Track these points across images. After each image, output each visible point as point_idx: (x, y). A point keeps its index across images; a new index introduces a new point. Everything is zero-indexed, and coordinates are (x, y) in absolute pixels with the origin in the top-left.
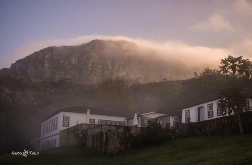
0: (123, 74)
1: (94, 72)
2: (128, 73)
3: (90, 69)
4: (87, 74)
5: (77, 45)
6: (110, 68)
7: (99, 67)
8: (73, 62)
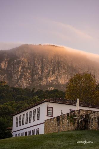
0: (52, 79)
1: (24, 76)
2: (57, 78)
3: (19, 73)
4: (16, 78)
5: (7, 50)
6: (40, 73)
7: (29, 71)
8: (3, 66)
